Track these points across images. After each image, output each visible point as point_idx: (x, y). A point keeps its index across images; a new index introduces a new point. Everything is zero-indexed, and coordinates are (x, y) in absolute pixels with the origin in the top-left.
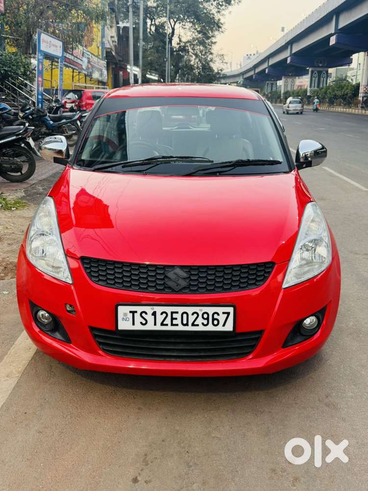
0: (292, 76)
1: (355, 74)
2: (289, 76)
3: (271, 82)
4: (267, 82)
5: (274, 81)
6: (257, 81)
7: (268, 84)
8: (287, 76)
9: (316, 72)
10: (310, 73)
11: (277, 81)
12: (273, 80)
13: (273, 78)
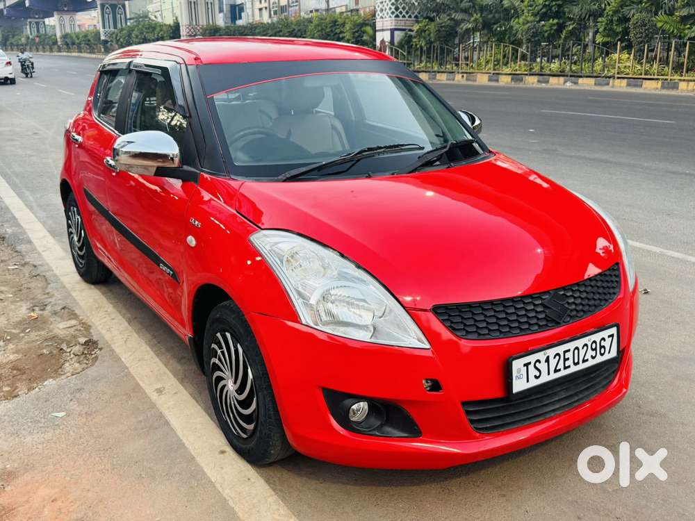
0: (68, 11)
1: (159, 8)
2: (64, 10)
3: (36, 20)
4: (29, 20)
5: (39, 18)
6: (9, 18)
7: (30, 23)
8: (60, 11)
9: (107, 5)
10: (99, 7)
11: (44, 18)
12: (37, 16)
13: (37, 14)
